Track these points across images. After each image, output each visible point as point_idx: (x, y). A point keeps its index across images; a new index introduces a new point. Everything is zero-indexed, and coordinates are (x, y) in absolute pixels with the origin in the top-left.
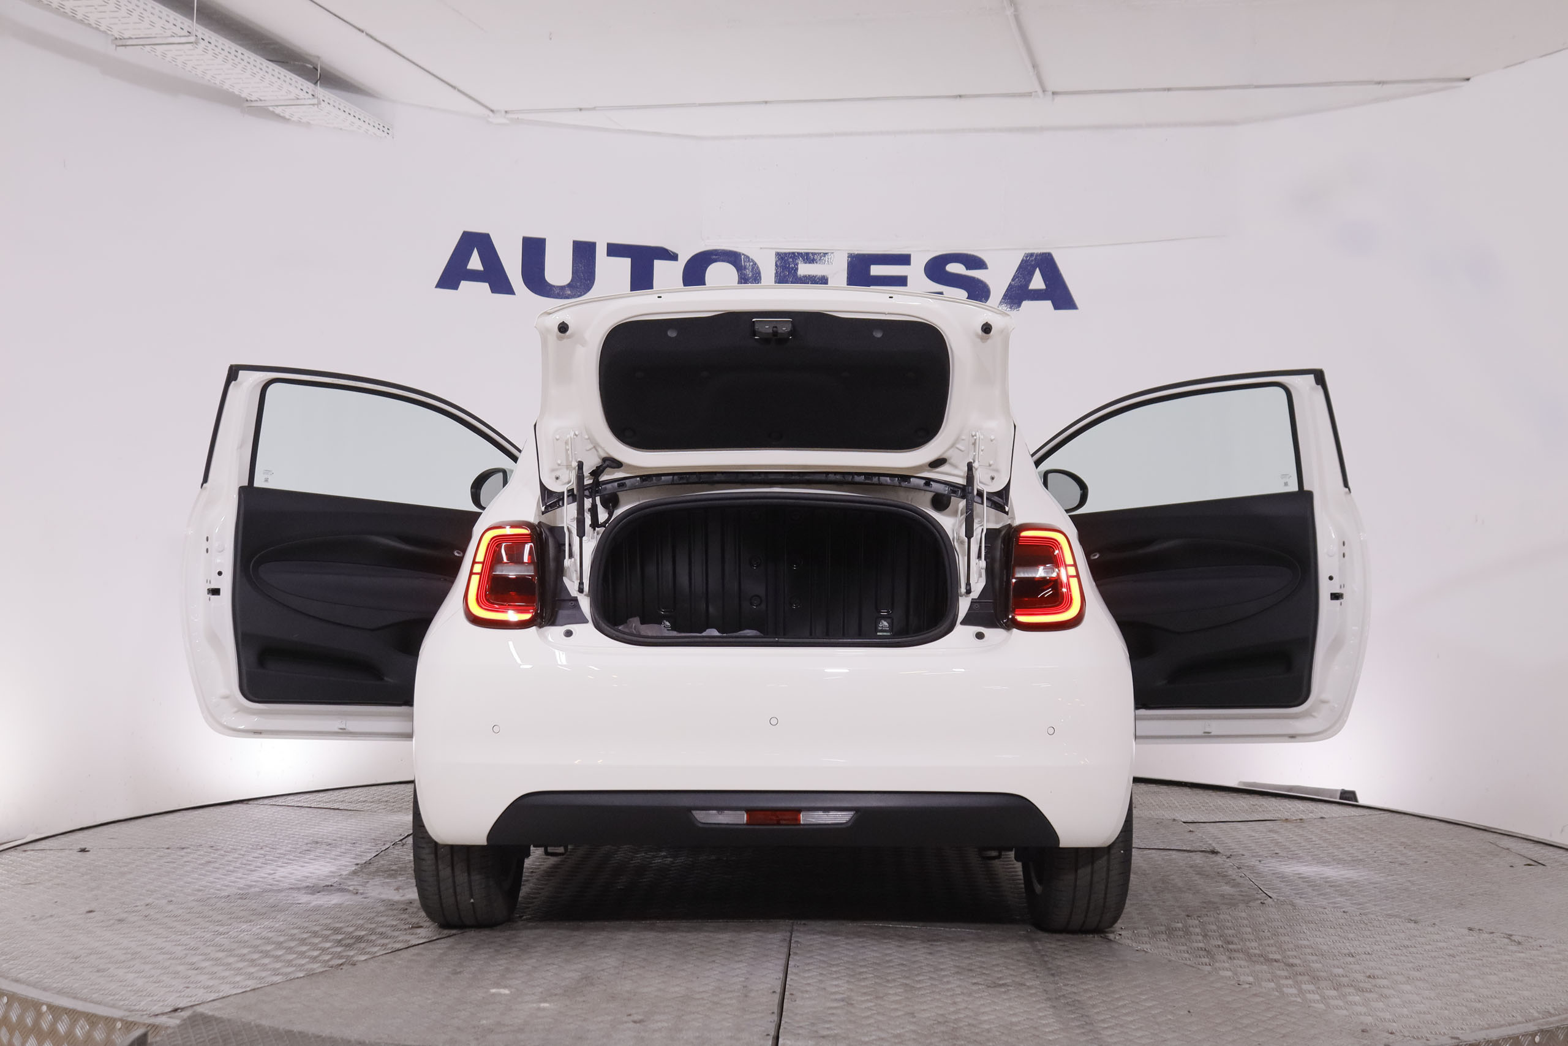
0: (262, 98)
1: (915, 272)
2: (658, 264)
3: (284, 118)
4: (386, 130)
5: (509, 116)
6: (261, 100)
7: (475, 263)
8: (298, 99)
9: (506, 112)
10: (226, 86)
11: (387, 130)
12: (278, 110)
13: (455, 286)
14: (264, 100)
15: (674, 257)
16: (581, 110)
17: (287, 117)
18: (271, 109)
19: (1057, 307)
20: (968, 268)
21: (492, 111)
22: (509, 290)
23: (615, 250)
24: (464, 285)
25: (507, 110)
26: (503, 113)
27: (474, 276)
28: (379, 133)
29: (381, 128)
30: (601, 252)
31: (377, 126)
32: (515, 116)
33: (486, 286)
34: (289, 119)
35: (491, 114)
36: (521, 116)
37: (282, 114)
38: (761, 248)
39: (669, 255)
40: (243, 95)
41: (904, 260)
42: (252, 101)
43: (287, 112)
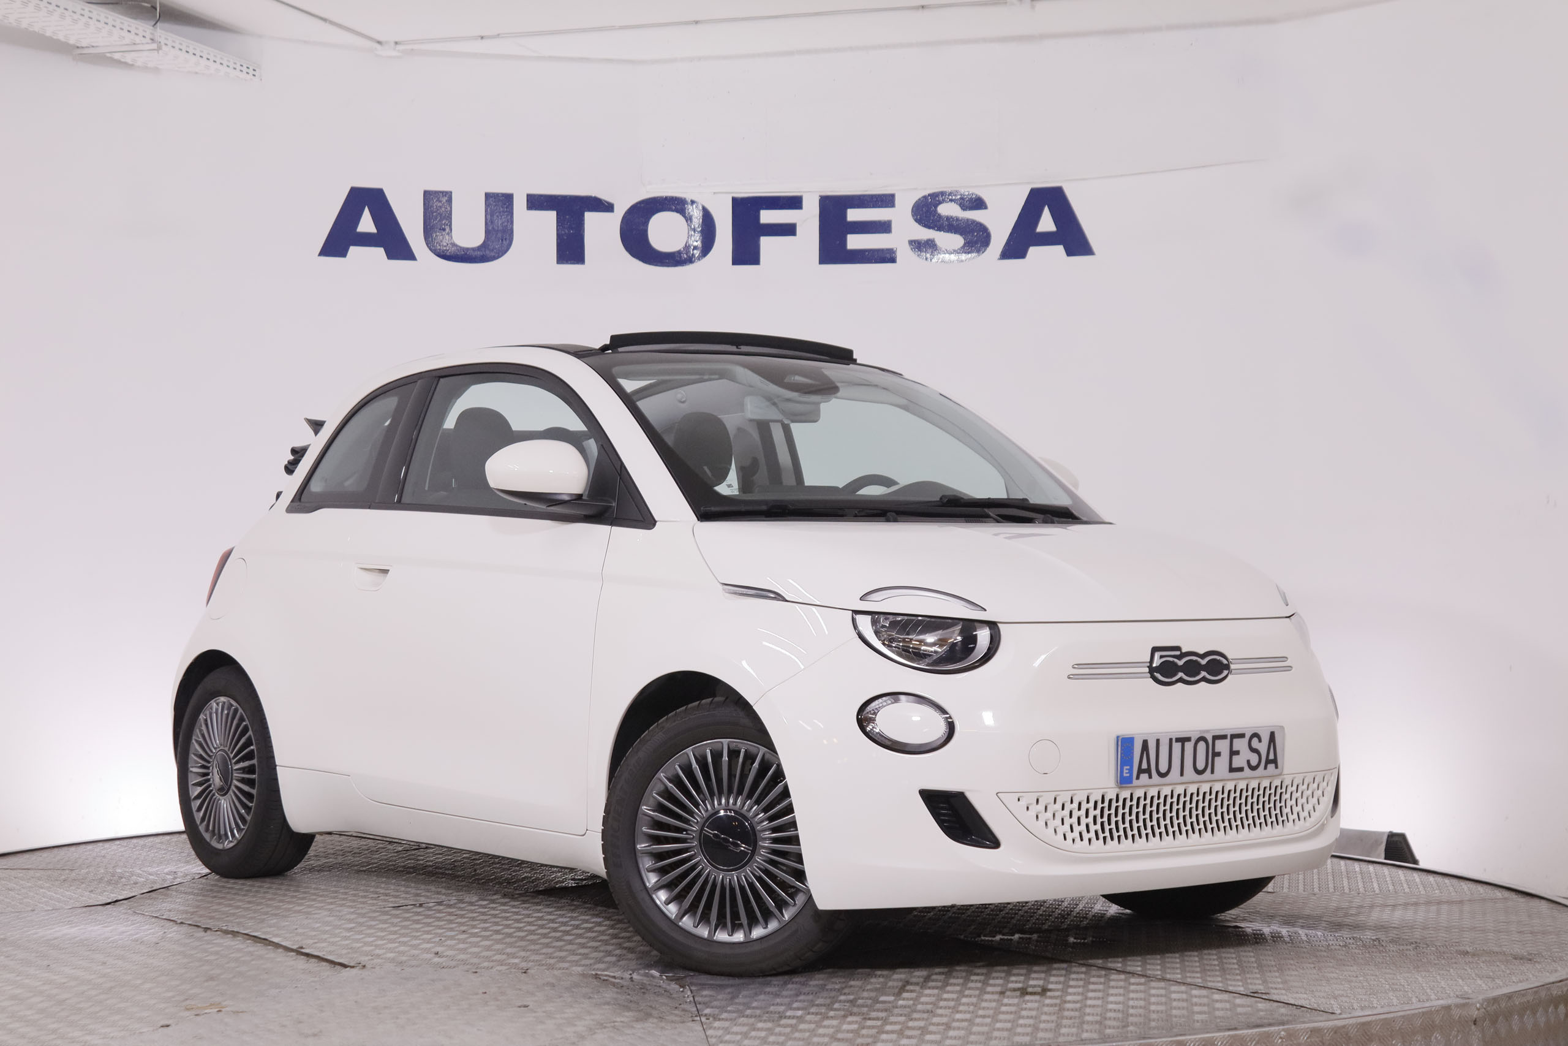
0: (93, 44)
1: (901, 216)
2: (591, 219)
3: (126, 64)
4: (251, 71)
5: (399, 47)
6: (93, 47)
7: (366, 224)
8: (134, 44)
9: (396, 43)
10: (48, 34)
11: (253, 70)
12: (117, 56)
13: (343, 253)
14: (97, 46)
15: (608, 207)
16: (482, 38)
17: (131, 63)
18: (108, 55)
19: (1070, 253)
20: (964, 207)
21: (379, 42)
22: (409, 255)
23: (536, 202)
24: (353, 250)
25: (397, 40)
26: (393, 44)
27: (366, 240)
28: (243, 75)
29: (244, 69)
30: (520, 204)
31: (239, 67)
32: (410, 47)
33: (380, 252)
34: (132, 65)
35: (378, 46)
36: (416, 47)
37: (123, 60)
38: (714, 193)
39: (602, 206)
40: (72, 41)
41: (886, 201)
42: (83, 47)
43: (128, 58)
